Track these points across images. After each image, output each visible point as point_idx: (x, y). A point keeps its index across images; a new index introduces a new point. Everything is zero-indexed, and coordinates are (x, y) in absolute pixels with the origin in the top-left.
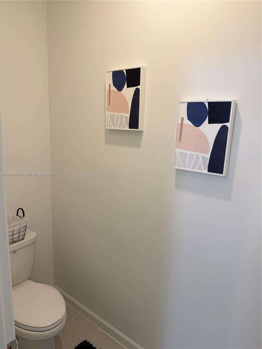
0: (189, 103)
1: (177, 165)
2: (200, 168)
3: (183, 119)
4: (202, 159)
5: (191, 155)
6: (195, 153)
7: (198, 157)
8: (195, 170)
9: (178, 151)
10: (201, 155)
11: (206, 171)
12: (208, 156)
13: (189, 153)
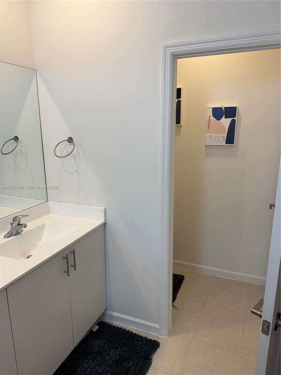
0: (213, 108)
1: (207, 143)
2: (221, 143)
3: (210, 117)
4: (222, 138)
5: (216, 136)
6: (218, 135)
7: (219, 137)
8: (218, 144)
9: (208, 135)
10: (221, 135)
11: (225, 144)
12: (226, 136)
13: (214, 135)
